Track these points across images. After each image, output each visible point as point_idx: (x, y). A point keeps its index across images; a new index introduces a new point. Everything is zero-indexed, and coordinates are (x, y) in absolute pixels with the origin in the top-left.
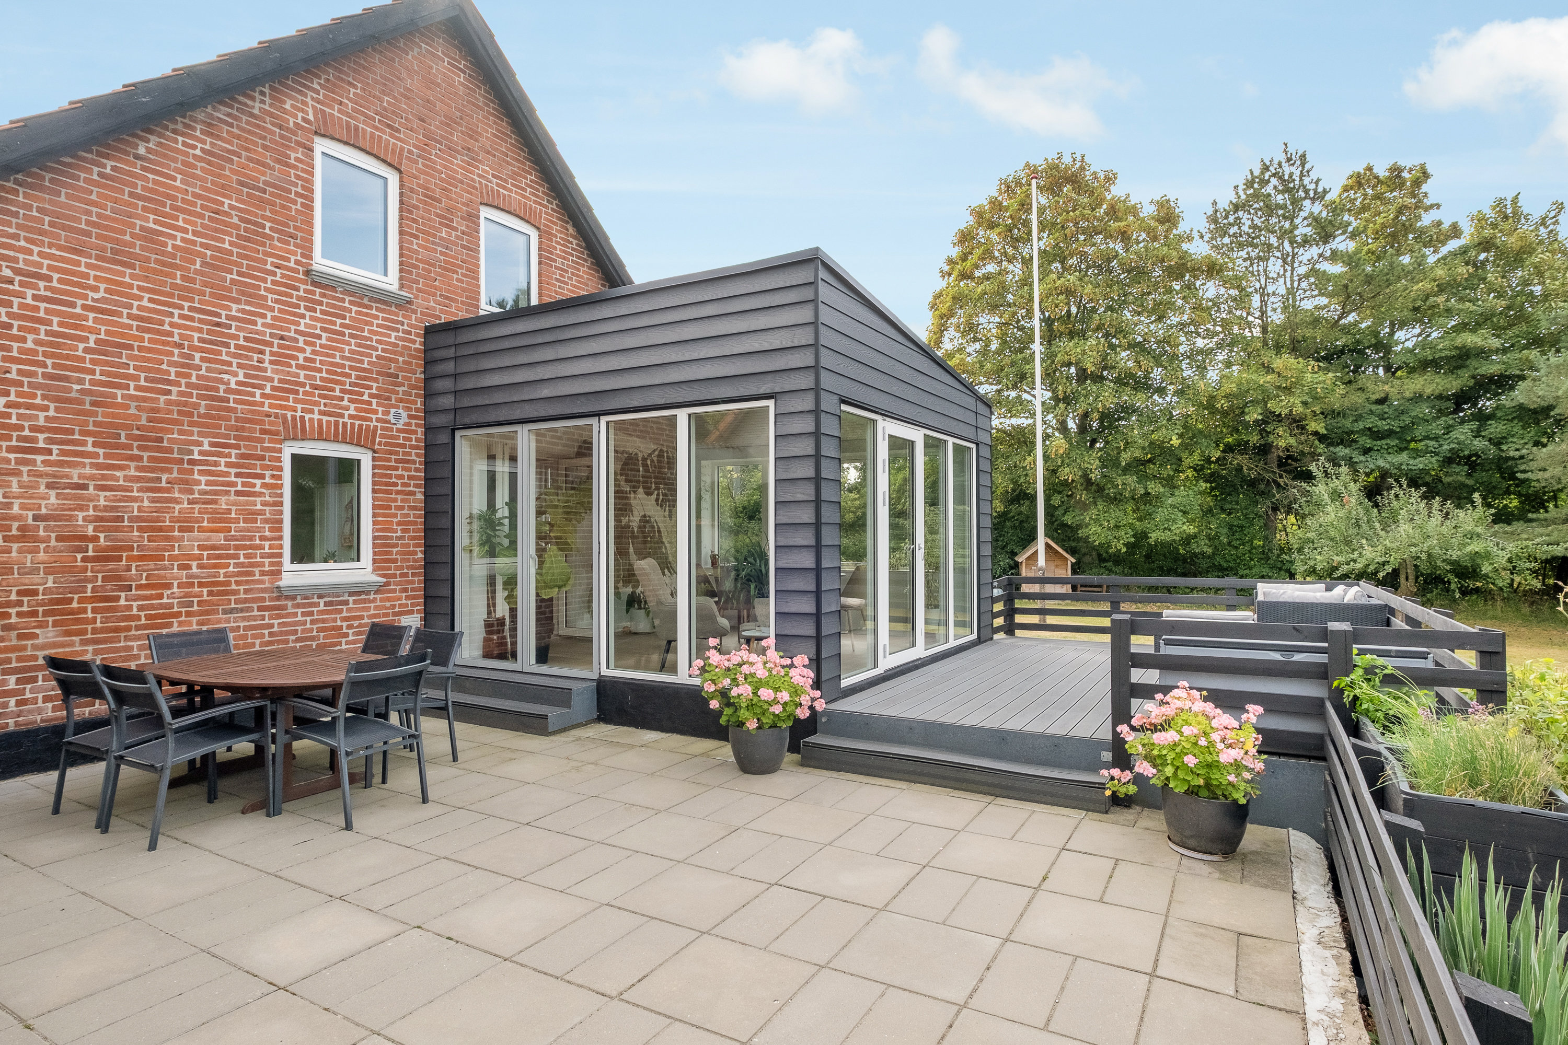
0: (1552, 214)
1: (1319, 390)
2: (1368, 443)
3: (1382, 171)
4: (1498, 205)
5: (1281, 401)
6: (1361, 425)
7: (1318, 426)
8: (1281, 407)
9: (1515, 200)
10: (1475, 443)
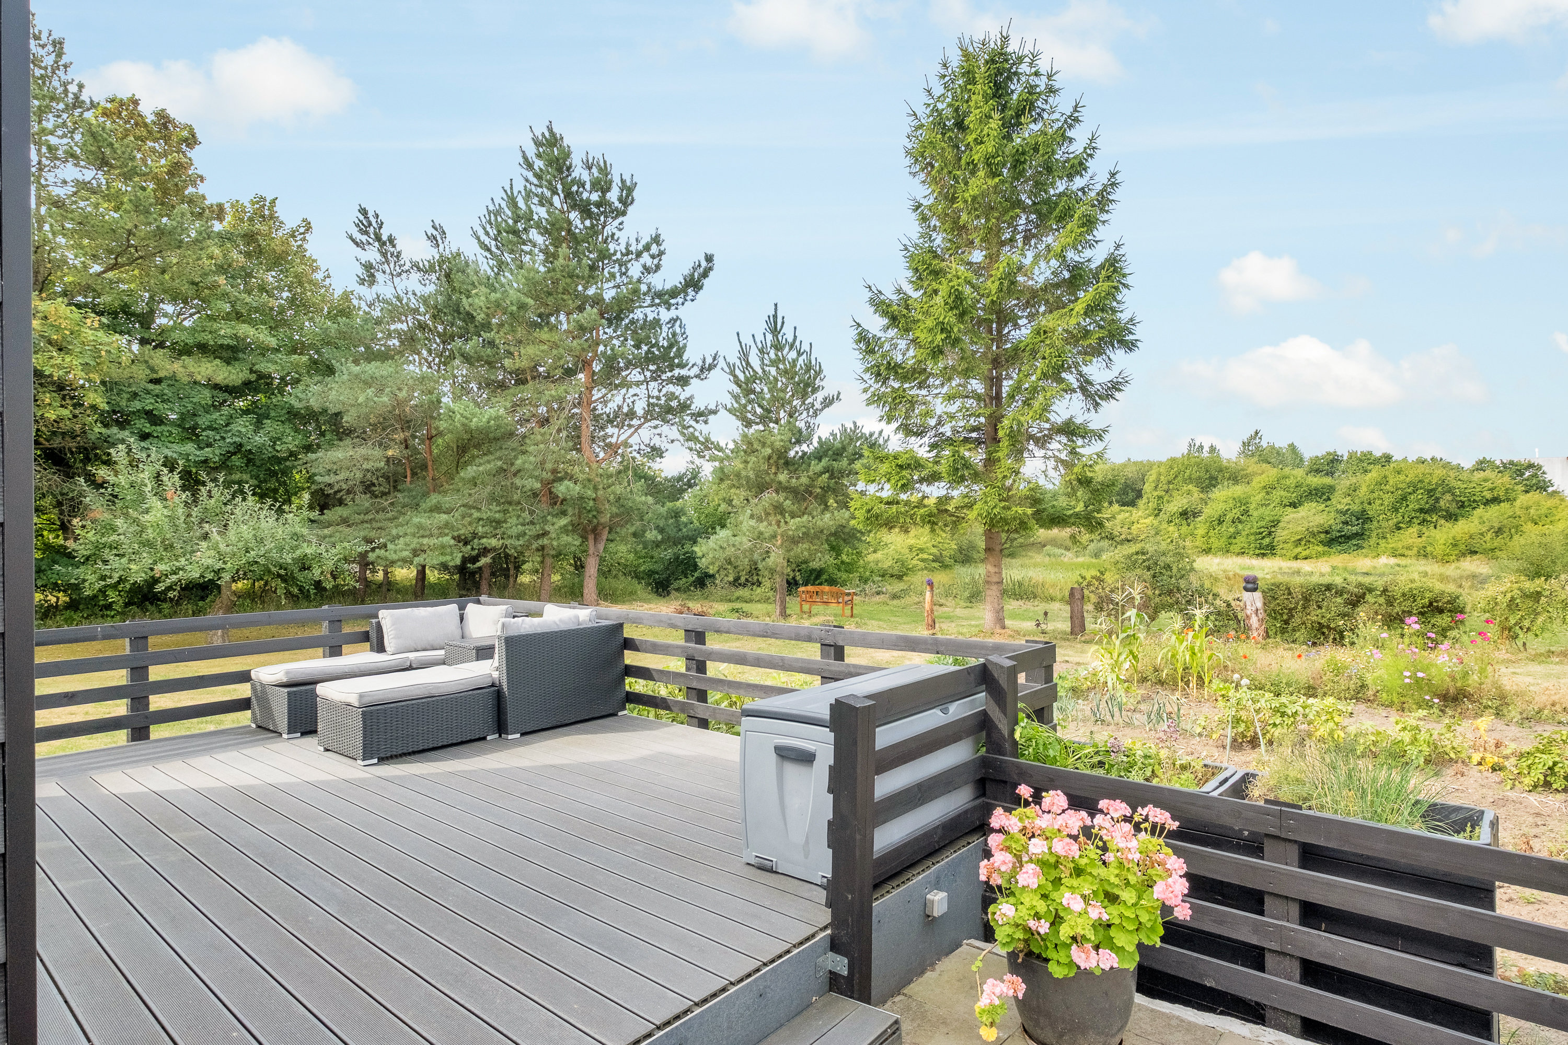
0: (302, 230)
1: (103, 353)
2: (148, 428)
3: (147, 110)
4: (258, 203)
5: (51, 358)
6: (137, 405)
7: (96, 398)
8: (52, 366)
9: (273, 201)
10: (257, 438)
